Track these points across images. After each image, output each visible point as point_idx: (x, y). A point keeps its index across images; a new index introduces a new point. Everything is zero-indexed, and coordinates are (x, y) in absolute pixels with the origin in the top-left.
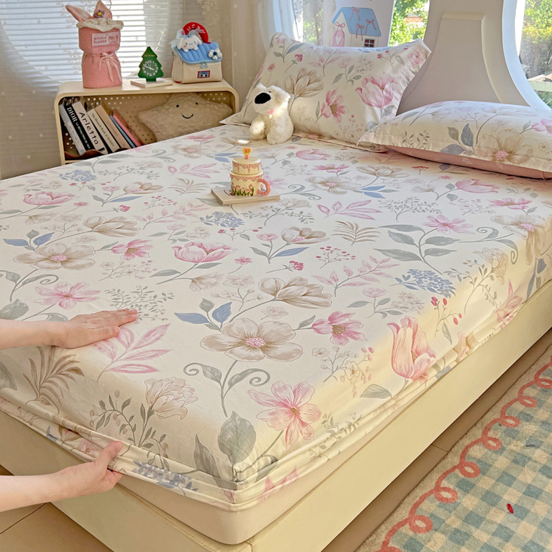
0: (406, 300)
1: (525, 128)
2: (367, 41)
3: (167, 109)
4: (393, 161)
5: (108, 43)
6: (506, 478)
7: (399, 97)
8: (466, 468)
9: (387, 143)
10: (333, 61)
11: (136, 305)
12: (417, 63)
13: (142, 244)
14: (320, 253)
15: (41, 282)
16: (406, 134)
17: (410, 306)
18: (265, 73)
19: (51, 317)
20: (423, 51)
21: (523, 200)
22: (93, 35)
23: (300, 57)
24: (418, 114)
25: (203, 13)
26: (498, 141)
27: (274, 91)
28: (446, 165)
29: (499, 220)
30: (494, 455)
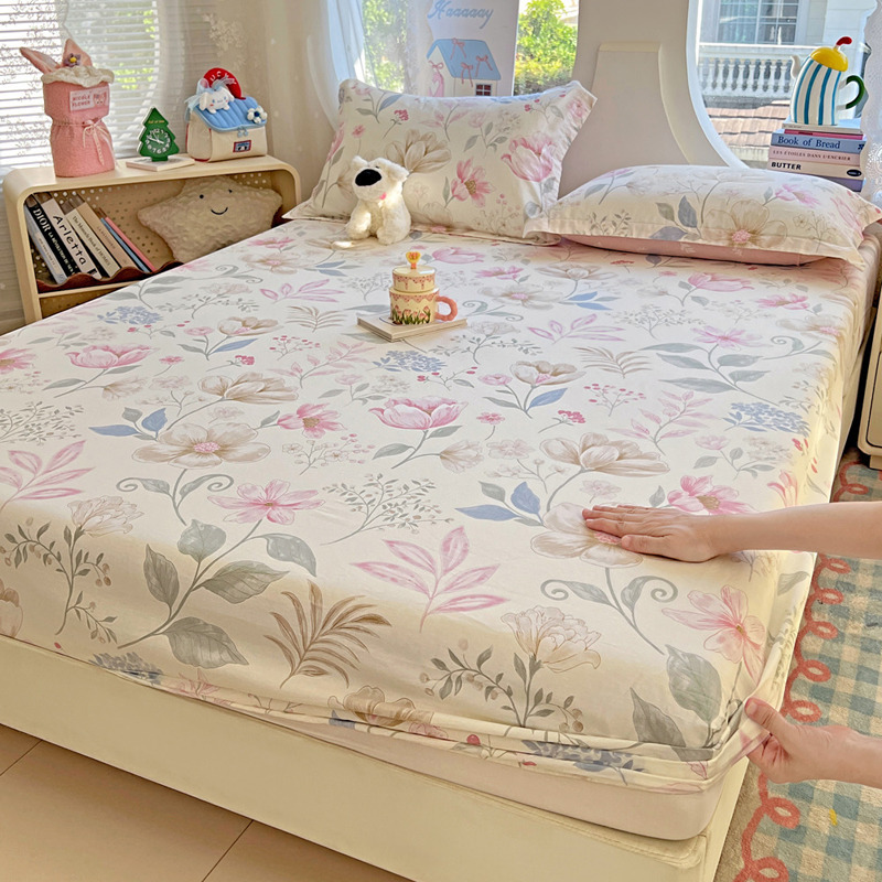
0: (763, 447)
1: (767, 196)
2: (479, 87)
3: (185, 203)
4: (574, 256)
5: (92, 105)
6: (867, 674)
7: (559, 164)
8: (811, 670)
9: (567, 231)
10: (457, 117)
11: (390, 505)
12: (580, 116)
13: (319, 412)
14: (592, 394)
15: (209, 488)
16: (595, 216)
17: (773, 455)
18: (348, 141)
19: (271, 541)
20: (587, 98)
21: (794, 295)
22: (71, 93)
23: (404, 114)
24: (607, 187)
25: (220, 54)
26: (733, 217)
27: (384, 166)
28: (654, 256)
29: (786, 324)
30: (834, 645)
